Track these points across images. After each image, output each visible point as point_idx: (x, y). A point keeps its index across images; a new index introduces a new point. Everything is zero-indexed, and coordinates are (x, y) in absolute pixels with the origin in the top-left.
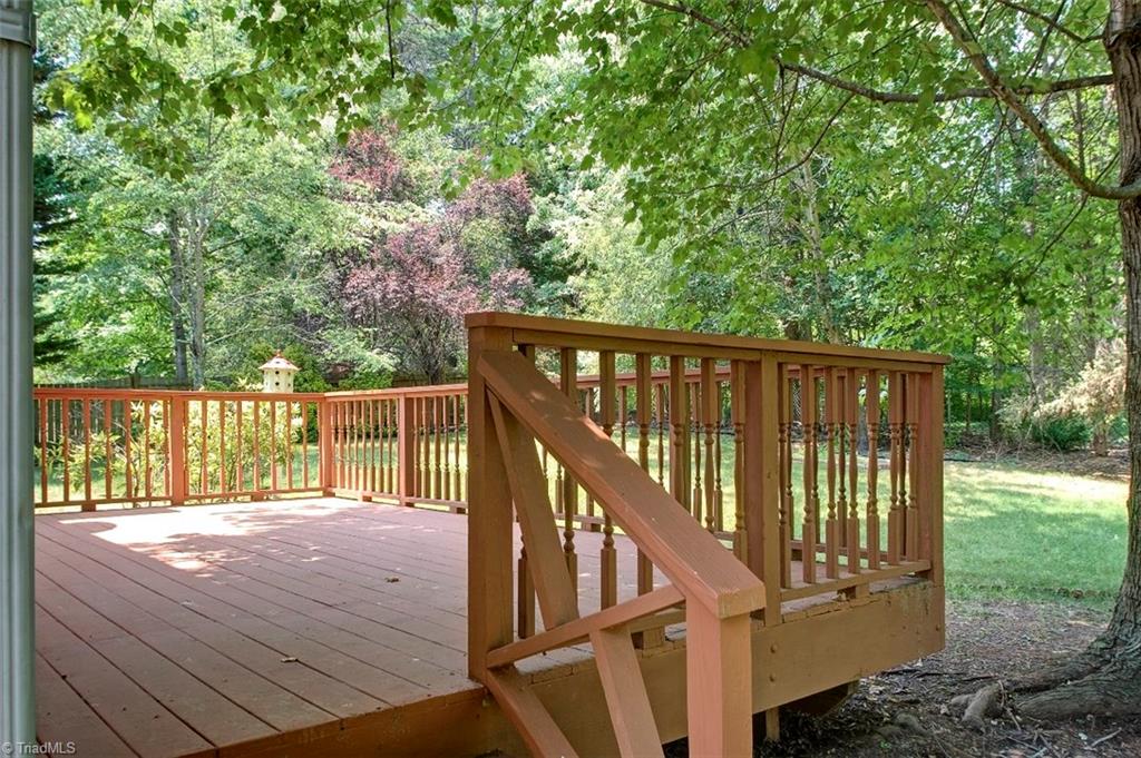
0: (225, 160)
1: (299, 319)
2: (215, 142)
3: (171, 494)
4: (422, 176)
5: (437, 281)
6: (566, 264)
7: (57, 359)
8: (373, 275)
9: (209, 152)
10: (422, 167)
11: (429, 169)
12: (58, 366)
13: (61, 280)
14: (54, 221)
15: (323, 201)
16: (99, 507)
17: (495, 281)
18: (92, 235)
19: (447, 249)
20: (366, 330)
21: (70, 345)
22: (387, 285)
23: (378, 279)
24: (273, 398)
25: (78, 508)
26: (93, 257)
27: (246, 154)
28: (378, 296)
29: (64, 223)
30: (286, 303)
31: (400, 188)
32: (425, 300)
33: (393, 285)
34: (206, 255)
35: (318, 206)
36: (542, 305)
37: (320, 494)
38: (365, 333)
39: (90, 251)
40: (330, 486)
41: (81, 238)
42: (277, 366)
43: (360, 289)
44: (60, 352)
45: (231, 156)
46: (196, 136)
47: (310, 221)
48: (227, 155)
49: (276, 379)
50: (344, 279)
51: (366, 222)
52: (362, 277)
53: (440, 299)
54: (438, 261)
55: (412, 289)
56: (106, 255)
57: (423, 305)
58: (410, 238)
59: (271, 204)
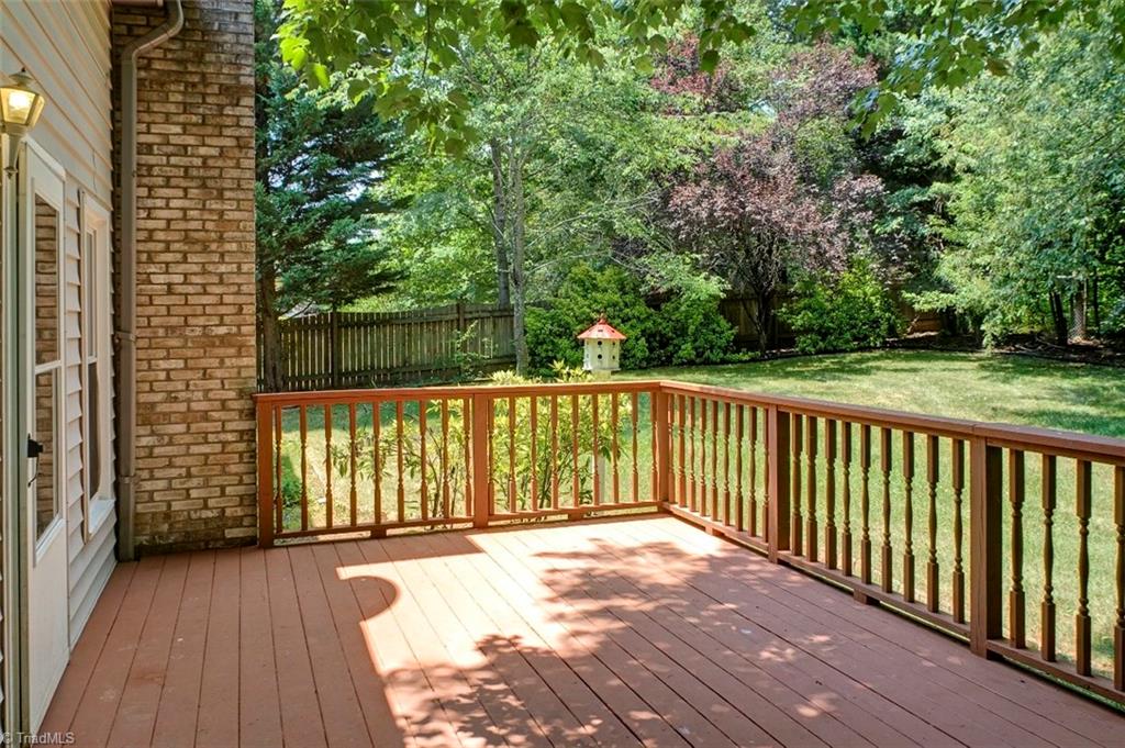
0: (544, 84)
1: (621, 244)
2: (535, 65)
3: (473, 514)
4: (751, 78)
5: (772, 194)
6: (924, 164)
7: (389, 290)
8: (699, 191)
9: (529, 77)
10: (750, 68)
11: (760, 70)
12: (392, 296)
13: (386, 218)
14: (386, 156)
15: (647, 117)
16: (389, 532)
17: (840, 191)
18: (423, 165)
19: (782, 156)
20: (694, 256)
21: (403, 275)
22: (714, 204)
23: (704, 196)
24: (595, 391)
25: (367, 534)
26: (424, 185)
27: (565, 75)
28: (704, 215)
29: (397, 158)
30: (607, 225)
31: (725, 93)
32: (758, 217)
33: (721, 202)
34: (527, 178)
35: (641, 125)
36: (895, 215)
37: (654, 509)
38: (692, 259)
39: (421, 180)
40: (667, 500)
41: (412, 169)
42: (600, 335)
43: (684, 206)
44: (392, 284)
45: (549, 80)
46: (517, 60)
47: (633, 139)
48: (546, 77)
49: (599, 352)
50: (666, 198)
51: (693, 137)
52: (686, 195)
53: (776, 215)
54: (772, 172)
55: (743, 206)
56: (436, 184)
57: (755, 223)
58: (740, 149)
59: (590, 126)
